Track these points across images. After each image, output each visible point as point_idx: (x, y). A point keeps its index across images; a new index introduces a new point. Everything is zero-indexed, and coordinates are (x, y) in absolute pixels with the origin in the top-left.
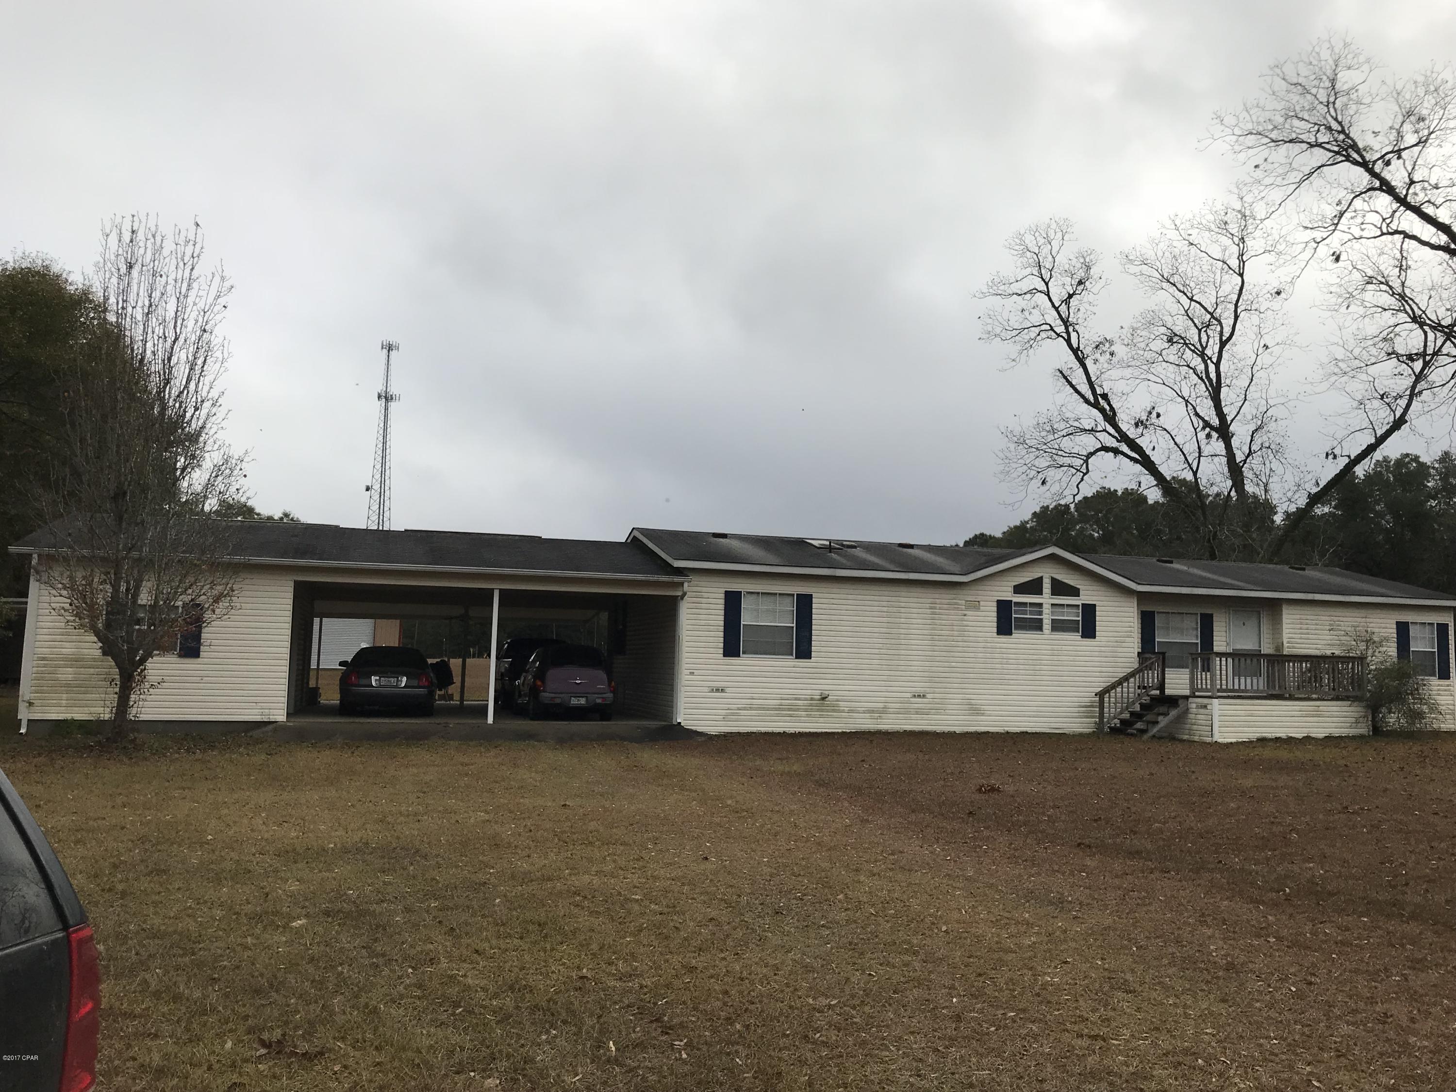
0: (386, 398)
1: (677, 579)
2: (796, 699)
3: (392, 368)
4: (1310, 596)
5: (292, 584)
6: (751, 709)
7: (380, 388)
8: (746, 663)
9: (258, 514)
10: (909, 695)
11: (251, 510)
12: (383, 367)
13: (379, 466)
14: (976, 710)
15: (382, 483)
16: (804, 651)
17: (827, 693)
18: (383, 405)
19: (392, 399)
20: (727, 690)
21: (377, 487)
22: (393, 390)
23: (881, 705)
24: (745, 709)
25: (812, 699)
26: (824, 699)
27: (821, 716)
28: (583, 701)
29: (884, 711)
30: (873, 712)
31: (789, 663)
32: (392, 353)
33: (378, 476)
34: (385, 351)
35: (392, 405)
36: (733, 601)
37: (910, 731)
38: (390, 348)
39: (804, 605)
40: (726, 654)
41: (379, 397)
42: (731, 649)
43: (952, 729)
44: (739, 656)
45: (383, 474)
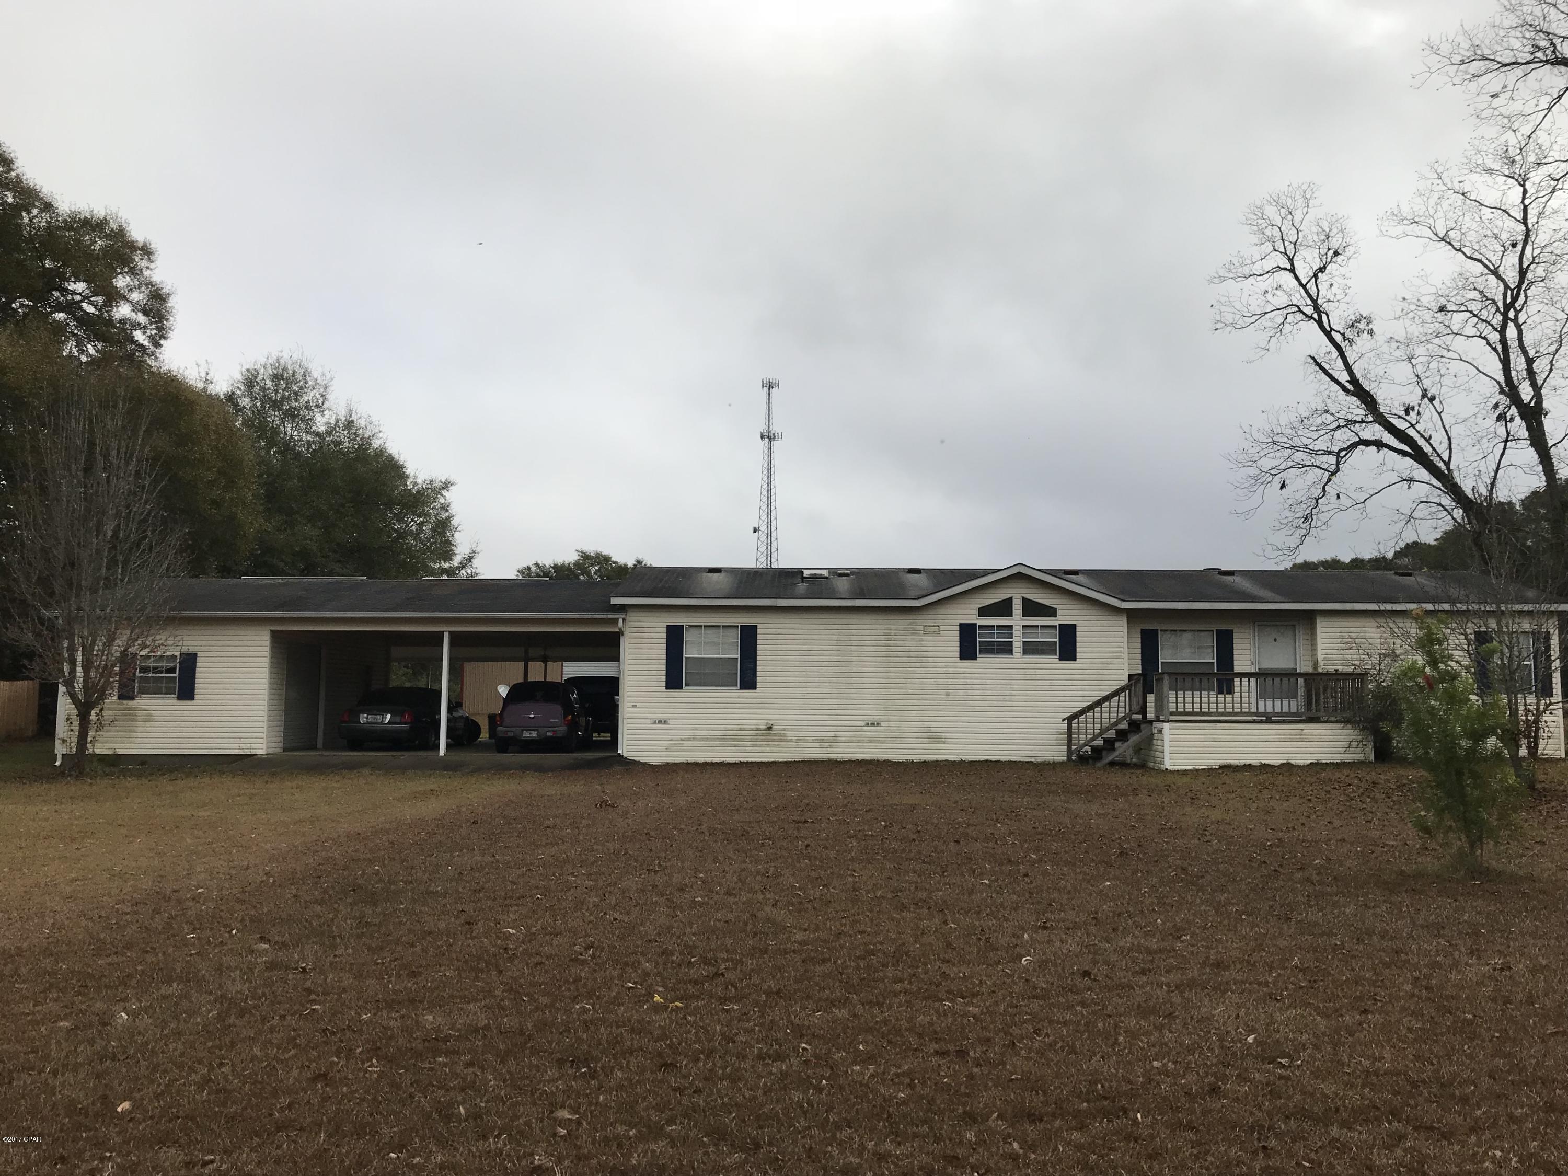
0: (769, 437)
1: (611, 616)
2: (741, 729)
3: (773, 406)
4: (1348, 606)
5: (268, 633)
6: (694, 740)
7: (762, 427)
8: (687, 695)
9: (615, 563)
10: (863, 724)
11: (607, 559)
12: (765, 405)
13: (764, 507)
14: (935, 738)
15: (769, 524)
16: (748, 681)
17: (771, 722)
18: (767, 444)
19: (775, 437)
20: (670, 721)
21: (763, 528)
22: (776, 429)
23: (832, 734)
24: (689, 740)
25: (758, 729)
26: (770, 728)
27: (768, 746)
28: (534, 734)
29: (835, 739)
30: (822, 741)
31: (733, 694)
32: (773, 391)
33: (764, 517)
34: (766, 389)
35: (775, 443)
36: (675, 636)
37: (863, 760)
38: (770, 386)
39: (749, 636)
40: (668, 687)
41: (762, 437)
42: (674, 681)
43: (910, 758)
44: (681, 688)
45: (769, 514)
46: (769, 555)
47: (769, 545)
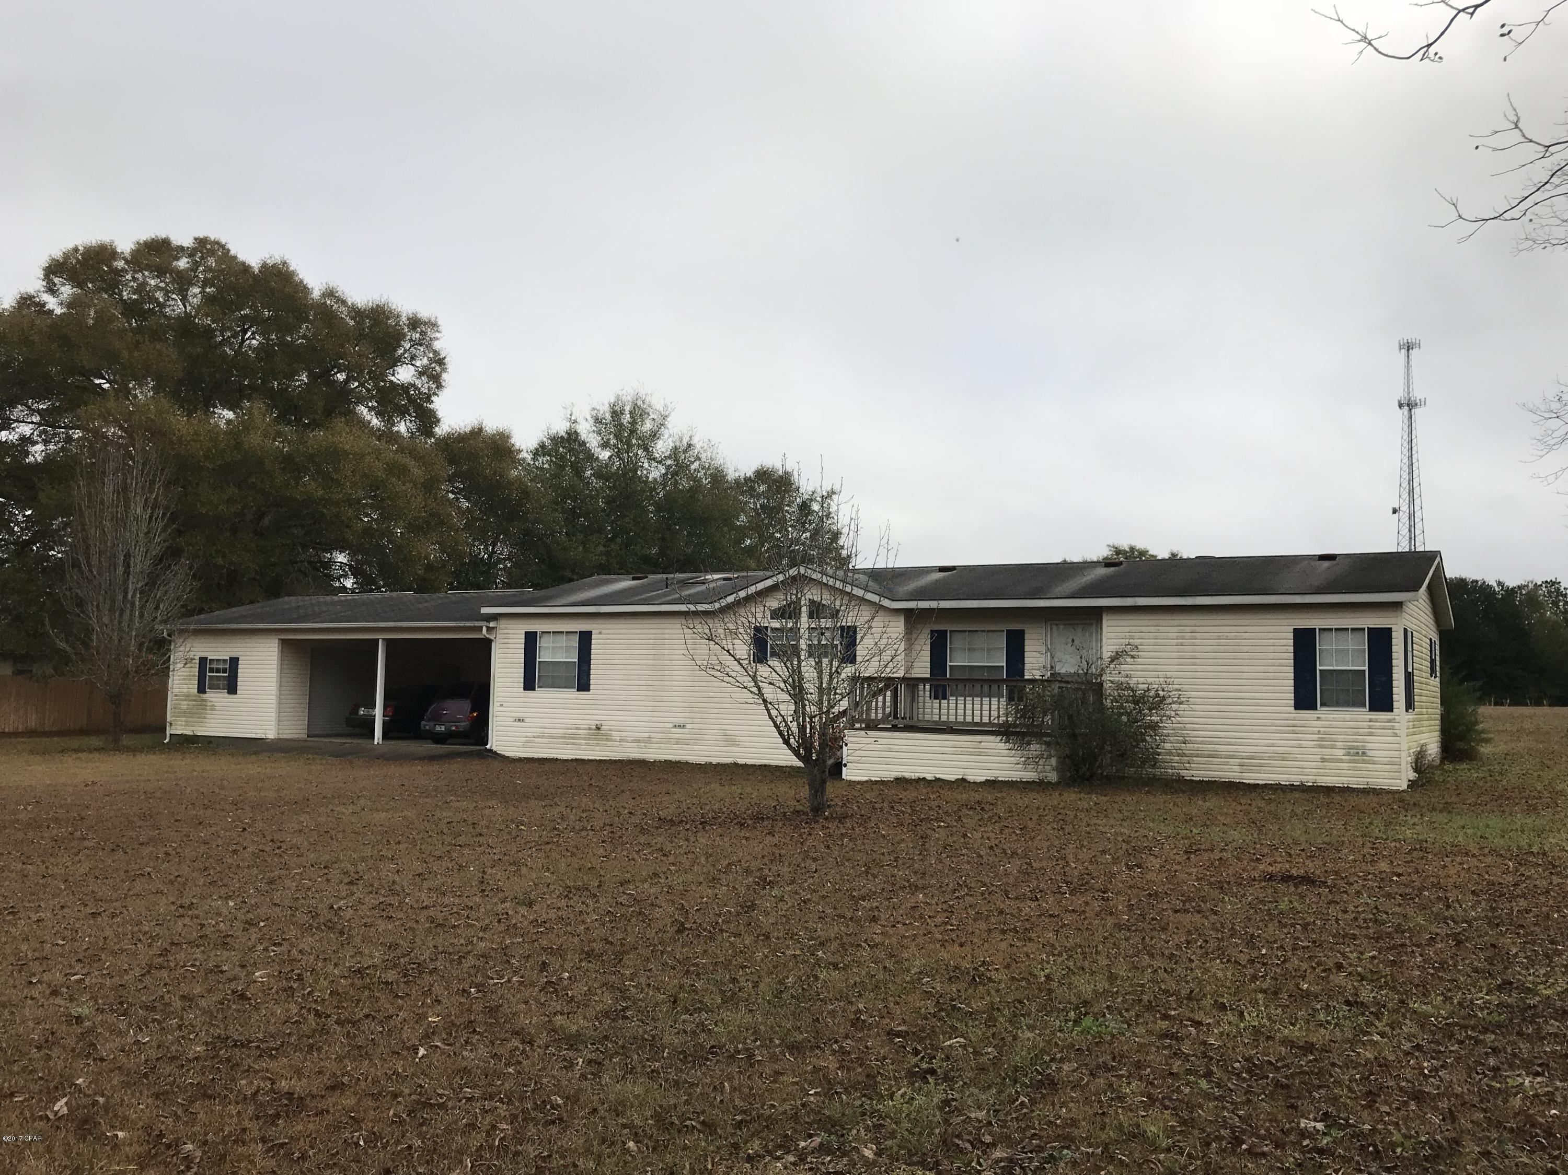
0: (1409, 405)
1: (477, 624)
2: (577, 729)
3: (1414, 369)
5: (277, 641)
6: (542, 737)
8: (541, 695)
10: (671, 725)
12: (1402, 369)
13: (1405, 484)
14: (731, 741)
15: (1412, 502)
16: (584, 685)
17: (598, 723)
18: (1406, 413)
19: (1416, 405)
20: (527, 720)
21: (1405, 508)
22: (1417, 395)
23: (647, 735)
24: (538, 737)
25: (590, 729)
26: (598, 728)
27: (598, 745)
28: (443, 728)
29: (649, 740)
30: (639, 741)
31: (571, 695)
32: (1413, 352)
33: (1405, 496)
34: (1404, 352)
35: (1416, 412)
36: (531, 640)
37: (670, 761)
38: (1409, 347)
39: (585, 639)
40: (525, 688)
41: (1401, 406)
42: (529, 685)
43: (709, 760)
44: (534, 690)
45: (1411, 492)
46: (1412, 539)
47: (1412, 527)
